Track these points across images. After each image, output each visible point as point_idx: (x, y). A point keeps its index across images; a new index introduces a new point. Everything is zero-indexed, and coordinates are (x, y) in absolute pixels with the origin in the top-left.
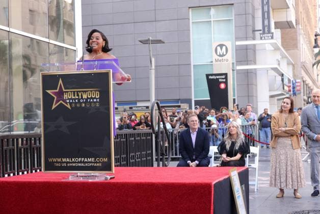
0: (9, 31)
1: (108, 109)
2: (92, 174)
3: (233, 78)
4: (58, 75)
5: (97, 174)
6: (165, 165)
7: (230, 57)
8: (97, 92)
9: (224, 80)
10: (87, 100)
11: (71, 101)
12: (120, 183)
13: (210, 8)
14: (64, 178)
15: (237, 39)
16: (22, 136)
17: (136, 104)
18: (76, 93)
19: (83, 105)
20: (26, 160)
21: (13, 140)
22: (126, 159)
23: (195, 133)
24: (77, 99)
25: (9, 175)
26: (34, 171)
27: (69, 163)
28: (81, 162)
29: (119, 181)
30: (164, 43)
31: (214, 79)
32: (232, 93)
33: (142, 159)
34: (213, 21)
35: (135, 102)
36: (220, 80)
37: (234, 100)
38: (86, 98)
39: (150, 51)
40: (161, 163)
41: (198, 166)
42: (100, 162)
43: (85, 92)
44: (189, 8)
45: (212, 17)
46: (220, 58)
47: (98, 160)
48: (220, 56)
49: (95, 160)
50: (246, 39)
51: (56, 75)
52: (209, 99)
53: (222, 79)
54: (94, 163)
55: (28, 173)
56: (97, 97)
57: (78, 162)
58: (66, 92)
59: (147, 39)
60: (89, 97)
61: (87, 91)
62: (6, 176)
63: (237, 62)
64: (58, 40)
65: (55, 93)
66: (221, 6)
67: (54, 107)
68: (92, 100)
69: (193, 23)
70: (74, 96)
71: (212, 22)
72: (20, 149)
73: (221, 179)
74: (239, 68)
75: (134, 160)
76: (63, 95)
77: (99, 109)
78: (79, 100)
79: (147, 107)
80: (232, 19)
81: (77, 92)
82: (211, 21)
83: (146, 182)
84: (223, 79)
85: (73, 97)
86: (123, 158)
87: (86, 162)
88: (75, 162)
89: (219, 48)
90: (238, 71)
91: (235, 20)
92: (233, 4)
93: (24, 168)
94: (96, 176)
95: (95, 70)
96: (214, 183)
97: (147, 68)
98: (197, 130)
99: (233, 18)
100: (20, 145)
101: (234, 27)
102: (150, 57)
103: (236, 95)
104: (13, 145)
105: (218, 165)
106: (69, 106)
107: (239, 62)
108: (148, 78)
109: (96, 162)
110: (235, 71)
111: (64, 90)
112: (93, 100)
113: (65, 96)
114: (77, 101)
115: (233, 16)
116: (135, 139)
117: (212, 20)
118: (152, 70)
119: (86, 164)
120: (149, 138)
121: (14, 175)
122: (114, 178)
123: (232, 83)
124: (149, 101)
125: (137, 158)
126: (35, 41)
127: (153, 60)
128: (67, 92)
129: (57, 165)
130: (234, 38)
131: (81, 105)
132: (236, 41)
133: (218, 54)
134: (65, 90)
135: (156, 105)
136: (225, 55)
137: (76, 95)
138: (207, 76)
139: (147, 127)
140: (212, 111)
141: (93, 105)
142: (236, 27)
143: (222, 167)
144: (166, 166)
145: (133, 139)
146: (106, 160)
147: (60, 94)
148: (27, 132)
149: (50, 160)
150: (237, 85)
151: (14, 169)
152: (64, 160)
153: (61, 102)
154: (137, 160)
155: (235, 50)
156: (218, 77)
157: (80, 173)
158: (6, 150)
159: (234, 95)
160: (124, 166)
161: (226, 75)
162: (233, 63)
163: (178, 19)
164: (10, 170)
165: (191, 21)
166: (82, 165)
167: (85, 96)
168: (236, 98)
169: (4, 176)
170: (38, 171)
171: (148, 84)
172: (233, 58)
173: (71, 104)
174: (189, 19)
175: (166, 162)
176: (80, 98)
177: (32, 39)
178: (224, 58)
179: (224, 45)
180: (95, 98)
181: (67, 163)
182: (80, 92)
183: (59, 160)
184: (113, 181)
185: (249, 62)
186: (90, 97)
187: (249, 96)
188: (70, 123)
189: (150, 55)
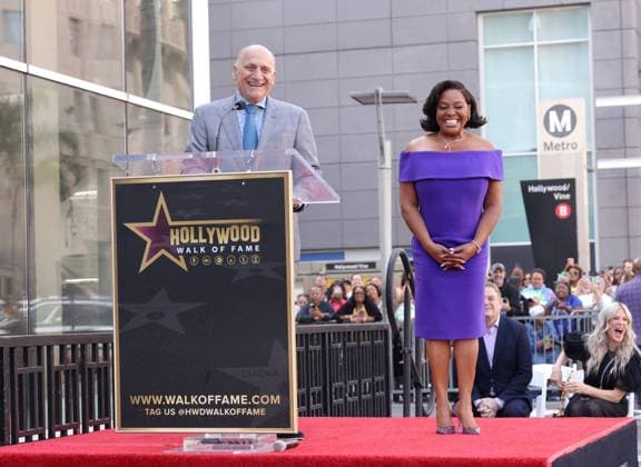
0: (26, 74)
1: (283, 271)
2: (242, 436)
3: (590, 191)
4: (155, 184)
5: (253, 437)
6: (421, 413)
7: (582, 137)
8: (253, 228)
9: (567, 197)
10: (228, 246)
11: (188, 250)
12: (314, 458)
13: (531, 14)
14: (168, 447)
15: (601, 91)
16: (61, 340)
17: (342, 255)
18: (200, 230)
19: (219, 260)
20: (71, 401)
21: (39, 349)
22: (324, 397)
23: (494, 331)
24: (203, 245)
25: (29, 439)
26: (91, 429)
27: (184, 407)
28: (213, 405)
29: (310, 454)
30: (415, 102)
31: (541, 193)
32: (587, 229)
33: (363, 396)
34: (539, 46)
35: (339, 253)
36: (556, 197)
37: (592, 245)
38: (226, 242)
39: (379, 122)
40: (413, 406)
41: (500, 413)
42: (261, 406)
43: (225, 226)
44: (478, 13)
45: (535, 38)
46: (556, 140)
47: (256, 400)
48: (556, 134)
49: (249, 399)
50: (623, 91)
51: (152, 184)
52: (529, 243)
53: (562, 192)
54: (247, 407)
55: (75, 433)
56: (253, 240)
57: (206, 406)
58: (175, 227)
59: (372, 91)
60: (233, 239)
61: (229, 226)
62: (22, 440)
63: (599, 149)
64: (149, 94)
65: (147, 231)
66: (556, 9)
67: (144, 265)
68: (240, 249)
69: (486, 50)
70: (196, 237)
71: (536, 49)
72: (57, 373)
73: (570, 449)
74: (604, 164)
75: (341, 400)
76: (169, 235)
77: (259, 271)
78: (208, 246)
79: (372, 265)
80: (587, 42)
81: (204, 227)
82: (532, 47)
83: (377, 457)
84: (566, 193)
85: (194, 241)
86: (314, 394)
87: (226, 406)
88: (200, 406)
89: (553, 116)
90: (601, 172)
91: (594, 44)
92: (588, 4)
93: (67, 422)
94: (250, 442)
95: (249, 172)
96: (551, 460)
97: (374, 167)
98: (497, 324)
99: (590, 39)
100: (56, 363)
101: (591, 62)
102: (381, 139)
103: (596, 233)
104: (40, 362)
105: (557, 412)
106: (182, 264)
107: (605, 150)
108: (375, 191)
109: (252, 406)
110: (594, 174)
111: (171, 223)
112: (244, 248)
113: (172, 238)
114: (202, 250)
115: (590, 33)
116: (344, 345)
117: (535, 43)
118: (385, 171)
119: (226, 412)
120: (379, 341)
121: (42, 437)
122: (296, 445)
123: (586, 203)
124: (377, 248)
125: (350, 396)
126: (86, 95)
127: (388, 145)
128: (179, 227)
129: (152, 412)
130: (592, 91)
131: (213, 261)
132: (596, 96)
133: (552, 130)
134: (175, 223)
135: (399, 258)
136: (569, 133)
137: (201, 237)
138: (525, 185)
139: (369, 315)
140: (536, 275)
141: (244, 261)
142: (595, 60)
143: (568, 419)
144: (425, 415)
145: (340, 345)
146: (276, 400)
147: (161, 233)
148: (68, 328)
149: (135, 400)
150: (600, 208)
151: (42, 423)
152: (170, 400)
153: (163, 252)
154: (349, 399)
155: (593, 119)
156: (550, 189)
157: (210, 432)
158: (20, 376)
159: (592, 236)
160: (317, 413)
161: (571, 182)
162: (589, 154)
163: (448, 42)
164: (33, 426)
165: (482, 47)
166: (216, 412)
167: (223, 239)
168: (596, 241)
169: (15, 442)
170: (102, 427)
171: (376, 206)
172: (589, 140)
173: (187, 257)
174: (477, 41)
175: (425, 405)
176: (211, 242)
177: (79, 92)
178: (566, 140)
179: (567, 108)
180: (249, 243)
181: (177, 407)
182: (211, 226)
183: (158, 400)
184: (293, 453)
185: (628, 151)
186: (236, 239)
187: (628, 237)
188: (185, 307)
189: (380, 133)
